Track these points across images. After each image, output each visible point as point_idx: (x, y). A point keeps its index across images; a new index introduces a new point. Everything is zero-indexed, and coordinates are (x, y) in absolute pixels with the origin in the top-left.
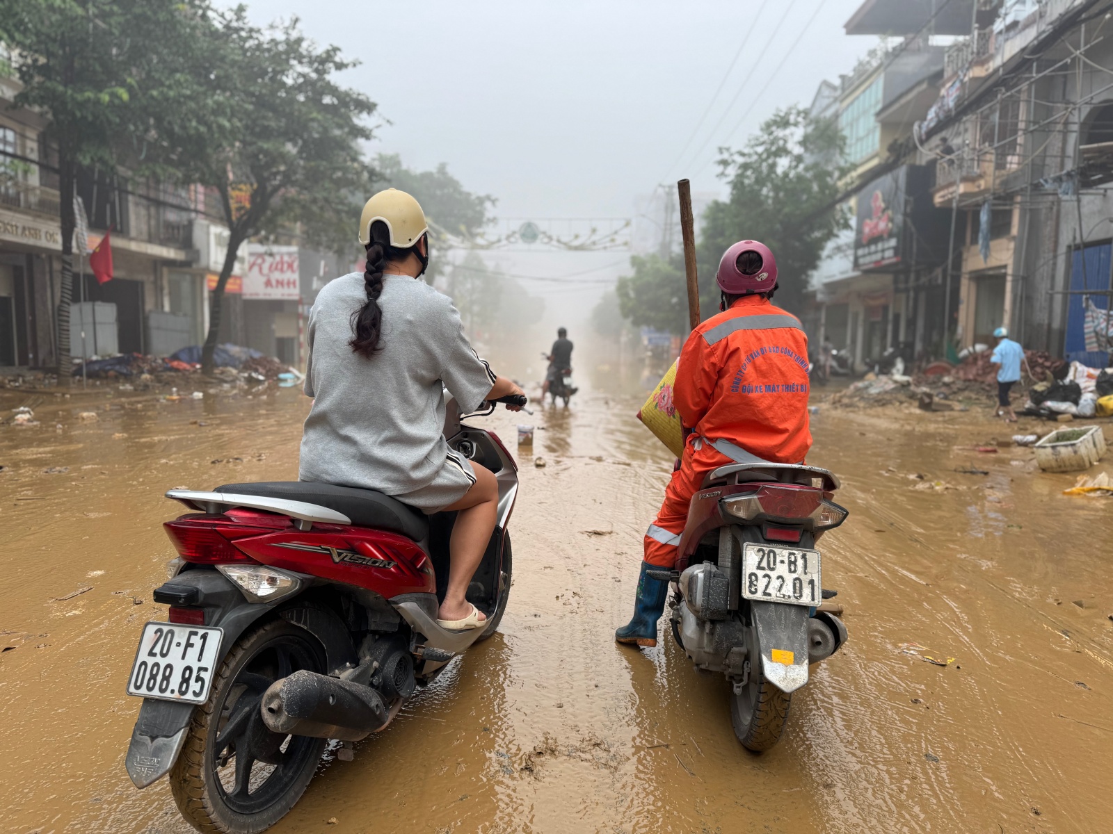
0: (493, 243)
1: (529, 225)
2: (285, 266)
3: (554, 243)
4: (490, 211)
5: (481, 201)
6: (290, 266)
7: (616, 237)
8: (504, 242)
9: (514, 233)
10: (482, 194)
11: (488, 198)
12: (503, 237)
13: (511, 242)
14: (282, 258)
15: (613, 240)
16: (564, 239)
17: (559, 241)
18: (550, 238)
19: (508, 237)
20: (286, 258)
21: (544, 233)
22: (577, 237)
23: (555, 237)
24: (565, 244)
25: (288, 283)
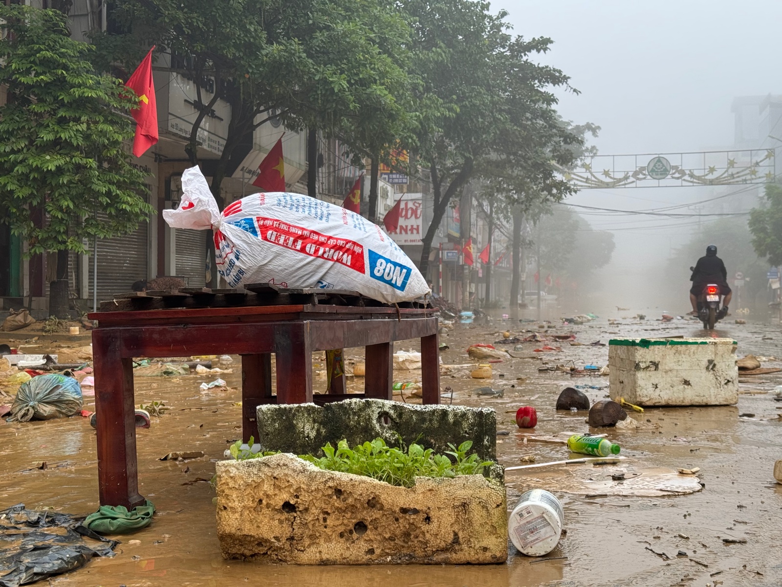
0: (620, 180)
1: (659, 160)
2: (410, 212)
3: (687, 177)
4: (589, 139)
5: (580, 129)
6: (414, 212)
7: (757, 169)
8: (631, 179)
9: (642, 169)
10: (582, 123)
11: (589, 127)
12: (630, 174)
13: (638, 179)
14: (406, 204)
15: (754, 173)
16: (696, 173)
17: (692, 175)
18: (683, 173)
19: (636, 174)
20: (410, 205)
21: (676, 168)
22: (712, 170)
23: (687, 172)
24: (699, 178)
25: (412, 229)
